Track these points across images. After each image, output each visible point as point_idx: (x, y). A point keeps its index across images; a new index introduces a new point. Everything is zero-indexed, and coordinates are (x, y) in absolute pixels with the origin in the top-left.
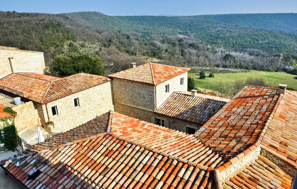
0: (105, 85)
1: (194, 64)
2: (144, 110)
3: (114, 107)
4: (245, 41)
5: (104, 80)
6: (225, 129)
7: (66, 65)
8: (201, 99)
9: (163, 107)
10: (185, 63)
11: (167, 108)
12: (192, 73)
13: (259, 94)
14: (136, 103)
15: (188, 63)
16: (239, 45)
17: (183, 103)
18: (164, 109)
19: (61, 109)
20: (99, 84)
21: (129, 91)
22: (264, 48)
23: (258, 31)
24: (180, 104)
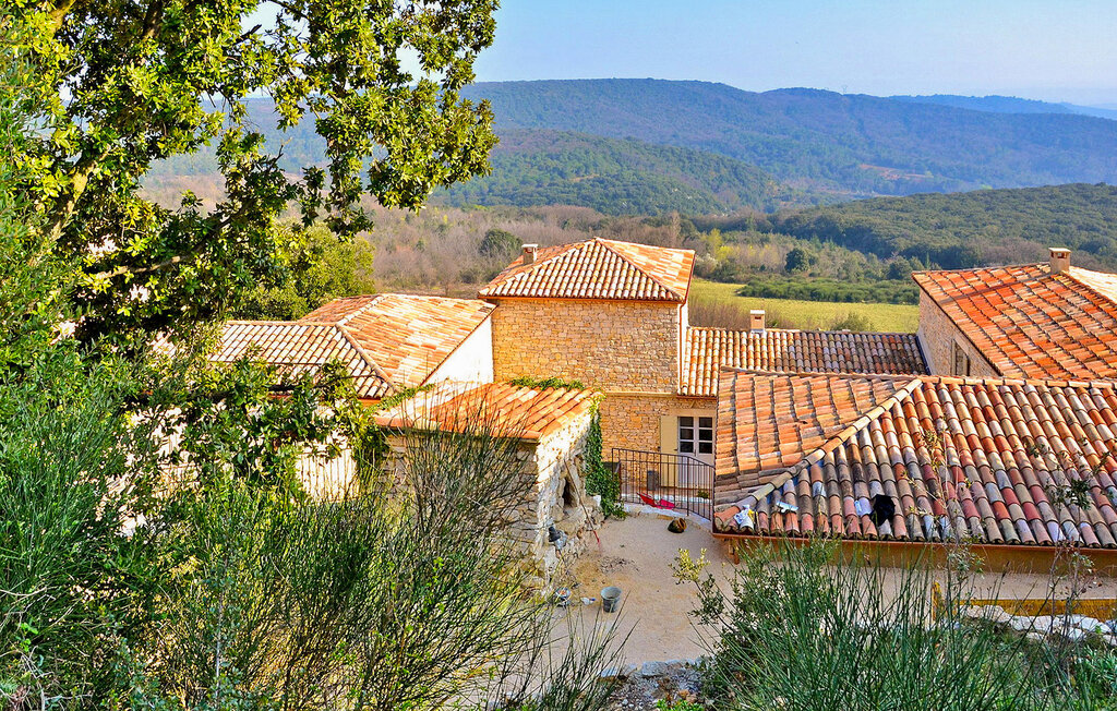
2: (631, 397)
4: (521, 179)
16: (504, 197)
21: (570, 339)
22: (592, 200)
23: (557, 140)
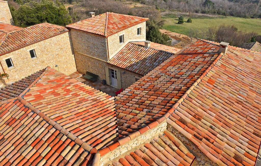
0: (62, 35)
1: (175, 9)
2: (99, 60)
3: (74, 56)
5: (61, 30)
6: (147, 93)
7: (30, 15)
8: (153, 50)
9: (116, 58)
10: (166, 8)
11: (119, 59)
12: (172, 17)
13: (201, 51)
14: (92, 54)
15: (170, 8)
17: (136, 54)
18: (117, 59)
19: (16, 61)
20: (55, 35)
21: (85, 42)
24: (132, 55)
